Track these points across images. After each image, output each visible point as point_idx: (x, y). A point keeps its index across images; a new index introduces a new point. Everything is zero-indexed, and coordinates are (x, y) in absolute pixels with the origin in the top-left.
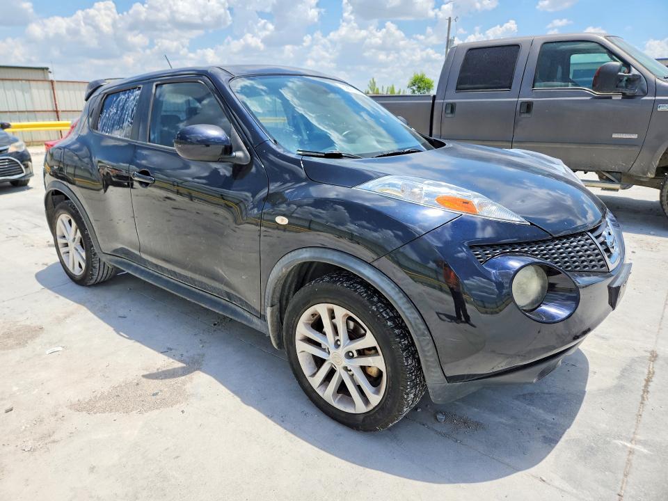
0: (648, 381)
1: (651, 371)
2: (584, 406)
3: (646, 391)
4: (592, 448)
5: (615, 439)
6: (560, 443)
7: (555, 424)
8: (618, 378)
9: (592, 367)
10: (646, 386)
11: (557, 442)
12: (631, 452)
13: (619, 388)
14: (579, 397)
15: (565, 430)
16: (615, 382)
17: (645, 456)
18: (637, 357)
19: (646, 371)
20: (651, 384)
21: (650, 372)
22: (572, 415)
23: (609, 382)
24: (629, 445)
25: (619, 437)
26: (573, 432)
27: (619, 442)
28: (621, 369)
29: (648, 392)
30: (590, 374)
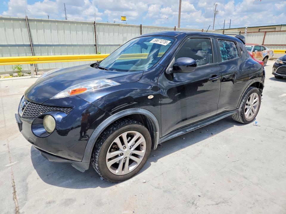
0: (15, 192)
1: (15, 200)
2: (32, 164)
3: (14, 186)
4: (21, 157)
5: (17, 163)
6: (30, 152)
7: (35, 155)
8: (27, 184)
9: (40, 180)
10: (14, 189)
11: (31, 152)
12: (11, 163)
13: (24, 180)
14: (36, 166)
15: (31, 155)
16: (27, 181)
17: (6, 164)
18: (25, 203)
19: (18, 198)
20: (13, 191)
21: (16, 198)
22: (33, 160)
23: (29, 179)
24: (12, 164)
25: (16, 164)
26: (29, 157)
27: (15, 162)
28: (29, 189)
29: (13, 186)
30: (39, 177)
